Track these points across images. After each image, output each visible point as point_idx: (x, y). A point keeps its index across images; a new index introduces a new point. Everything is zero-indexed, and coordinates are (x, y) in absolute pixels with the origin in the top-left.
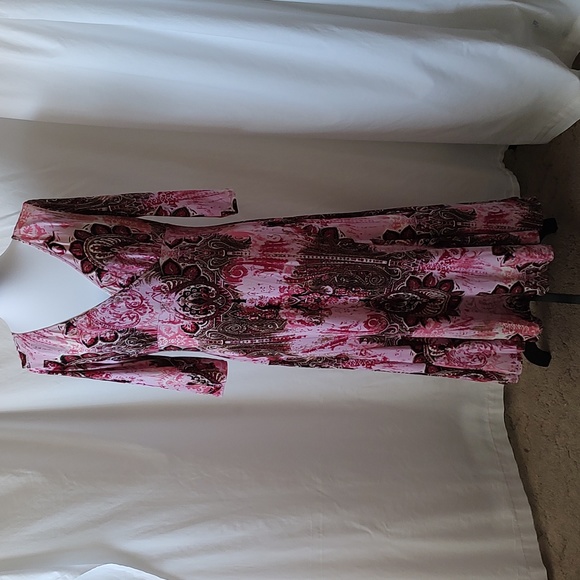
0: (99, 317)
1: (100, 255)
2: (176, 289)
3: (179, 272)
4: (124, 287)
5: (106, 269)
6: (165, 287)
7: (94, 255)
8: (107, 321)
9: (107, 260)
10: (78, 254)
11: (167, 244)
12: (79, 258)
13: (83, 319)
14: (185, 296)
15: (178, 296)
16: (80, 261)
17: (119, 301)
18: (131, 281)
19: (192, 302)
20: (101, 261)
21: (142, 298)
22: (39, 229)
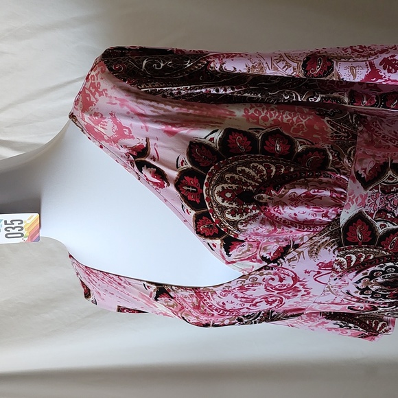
0: (215, 301)
1: (233, 213)
2: (359, 267)
3: (372, 239)
4: (268, 261)
5: (241, 238)
6: (340, 264)
7: (222, 209)
8: (228, 307)
9: (247, 222)
10: (191, 198)
11: (358, 176)
12: (193, 205)
13: (187, 294)
14: (372, 276)
15: (360, 276)
16: (193, 213)
17: (255, 283)
18: (283, 252)
19: (381, 284)
20: (234, 224)
21: (295, 279)
22: (120, 126)
